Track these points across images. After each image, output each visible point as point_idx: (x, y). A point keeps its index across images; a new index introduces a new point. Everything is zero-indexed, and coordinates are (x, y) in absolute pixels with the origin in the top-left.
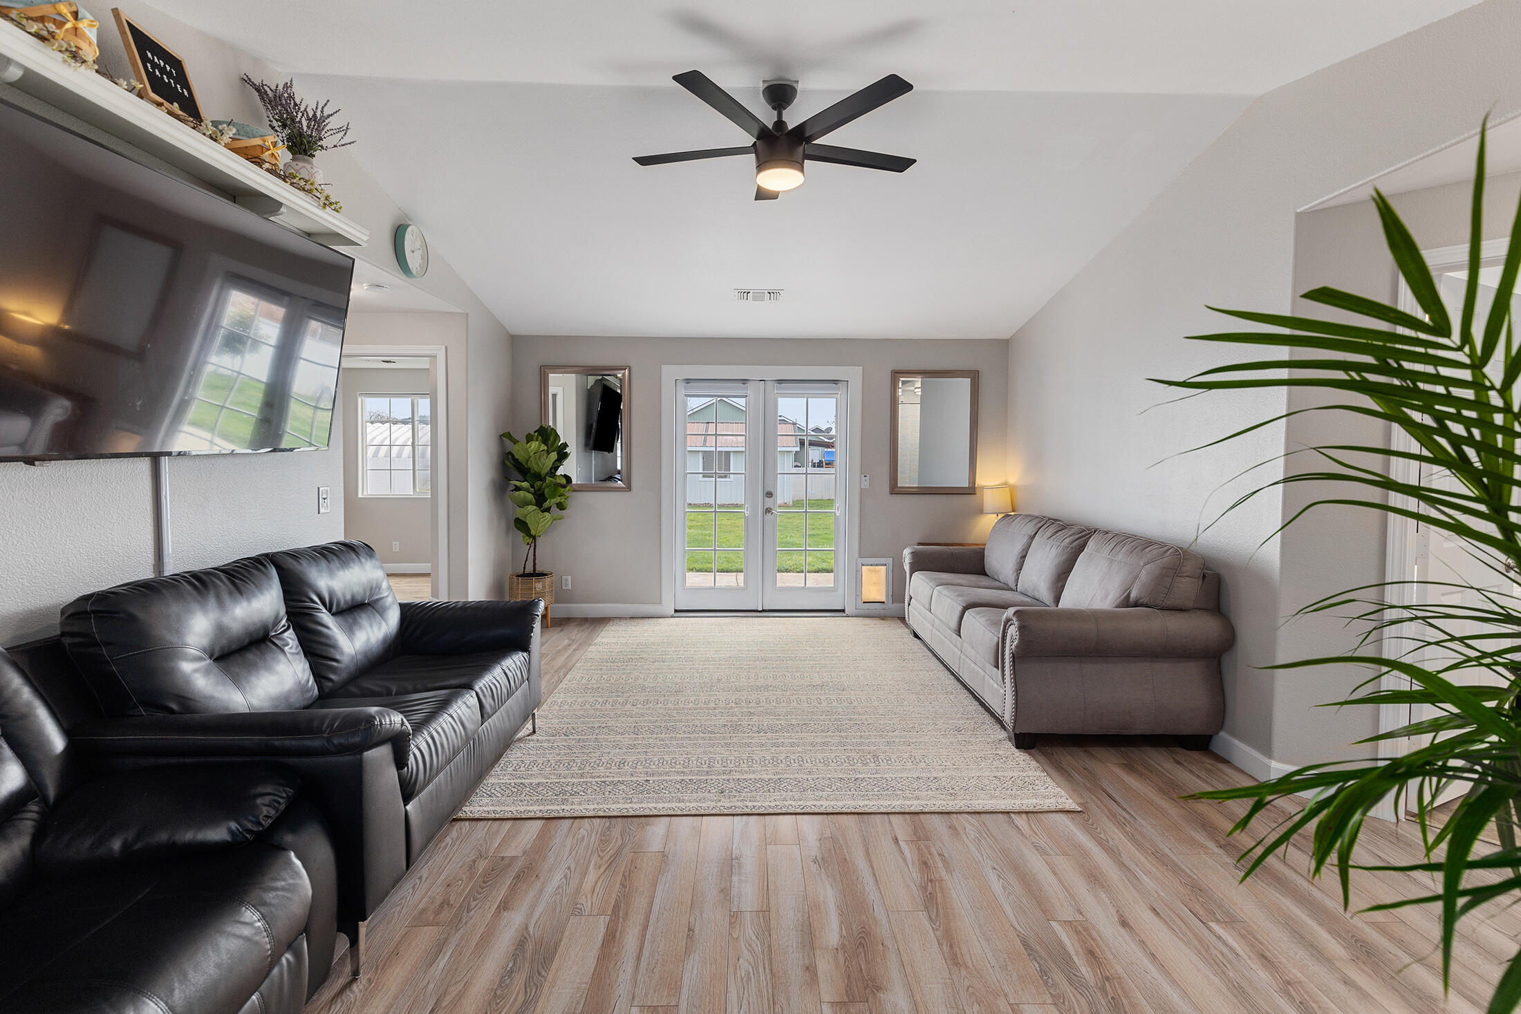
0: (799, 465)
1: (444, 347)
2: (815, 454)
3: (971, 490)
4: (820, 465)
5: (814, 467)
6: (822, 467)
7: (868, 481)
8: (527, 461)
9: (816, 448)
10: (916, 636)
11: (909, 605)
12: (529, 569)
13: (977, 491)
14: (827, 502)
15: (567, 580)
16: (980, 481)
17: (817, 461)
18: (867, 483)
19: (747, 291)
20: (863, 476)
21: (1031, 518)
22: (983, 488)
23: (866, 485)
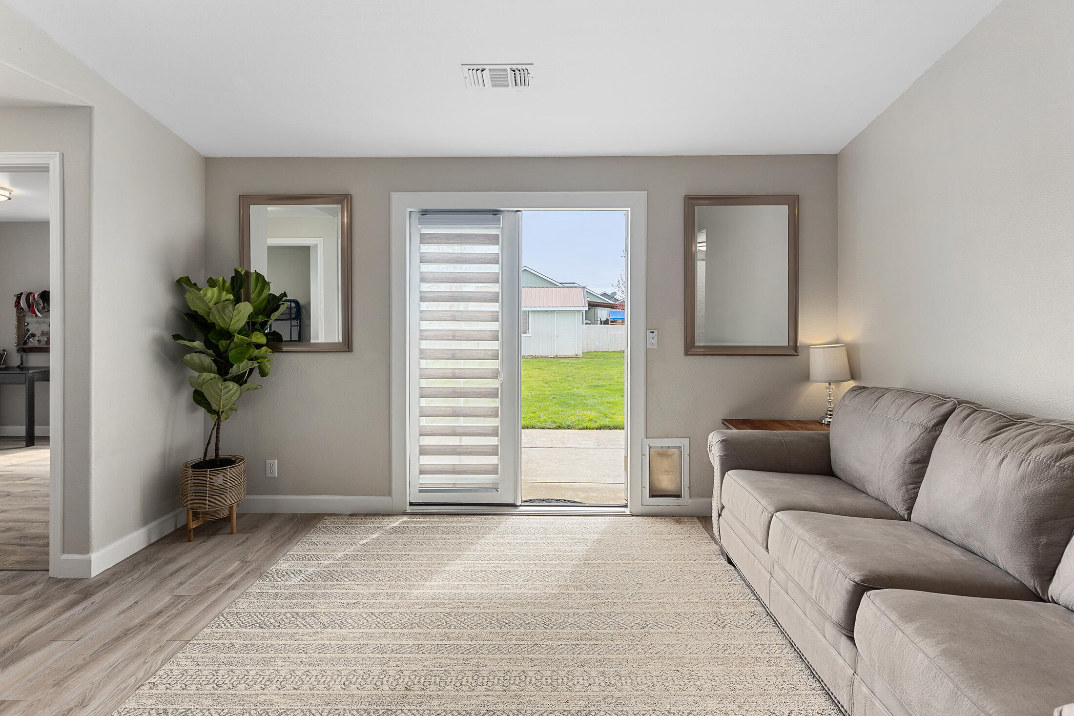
0: (590, 322)
1: (58, 153)
2: (603, 313)
3: (793, 349)
4: (606, 322)
5: (601, 324)
6: (608, 324)
7: (656, 338)
8: (209, 313)
9: (603, 308)
10: (730, 561)
11: (720, 515)
12: (211, 455)
13: (800, 350)
14: (612, 353)
15: (272, 465)
16: (803, 338)
17: (604, 319)
18: (655, 341)
19: (480, 67)
20: (649, 332)
21: (918, 396)
22: (808, 347)
23: (653, 342)
